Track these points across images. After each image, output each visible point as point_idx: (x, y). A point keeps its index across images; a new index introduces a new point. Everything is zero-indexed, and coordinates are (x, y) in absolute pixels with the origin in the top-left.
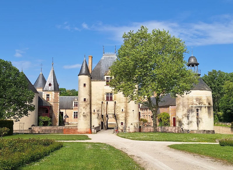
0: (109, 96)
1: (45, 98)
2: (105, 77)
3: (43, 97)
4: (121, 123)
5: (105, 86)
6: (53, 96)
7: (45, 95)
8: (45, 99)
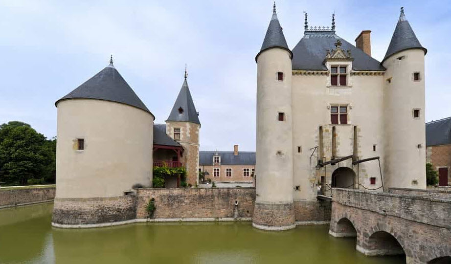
0: (339, 113)
1: (171, 134)
2: (328, 65)
3: (167, 133)
4: (371, 178)
5: (328, 87)
6: (189, 131)
7: (171, 129)
8: (172, 136)
